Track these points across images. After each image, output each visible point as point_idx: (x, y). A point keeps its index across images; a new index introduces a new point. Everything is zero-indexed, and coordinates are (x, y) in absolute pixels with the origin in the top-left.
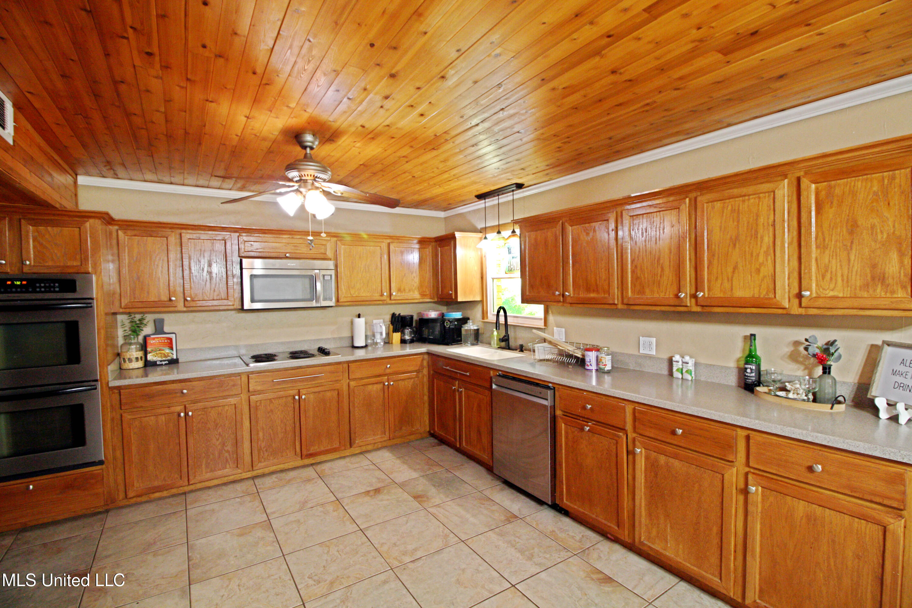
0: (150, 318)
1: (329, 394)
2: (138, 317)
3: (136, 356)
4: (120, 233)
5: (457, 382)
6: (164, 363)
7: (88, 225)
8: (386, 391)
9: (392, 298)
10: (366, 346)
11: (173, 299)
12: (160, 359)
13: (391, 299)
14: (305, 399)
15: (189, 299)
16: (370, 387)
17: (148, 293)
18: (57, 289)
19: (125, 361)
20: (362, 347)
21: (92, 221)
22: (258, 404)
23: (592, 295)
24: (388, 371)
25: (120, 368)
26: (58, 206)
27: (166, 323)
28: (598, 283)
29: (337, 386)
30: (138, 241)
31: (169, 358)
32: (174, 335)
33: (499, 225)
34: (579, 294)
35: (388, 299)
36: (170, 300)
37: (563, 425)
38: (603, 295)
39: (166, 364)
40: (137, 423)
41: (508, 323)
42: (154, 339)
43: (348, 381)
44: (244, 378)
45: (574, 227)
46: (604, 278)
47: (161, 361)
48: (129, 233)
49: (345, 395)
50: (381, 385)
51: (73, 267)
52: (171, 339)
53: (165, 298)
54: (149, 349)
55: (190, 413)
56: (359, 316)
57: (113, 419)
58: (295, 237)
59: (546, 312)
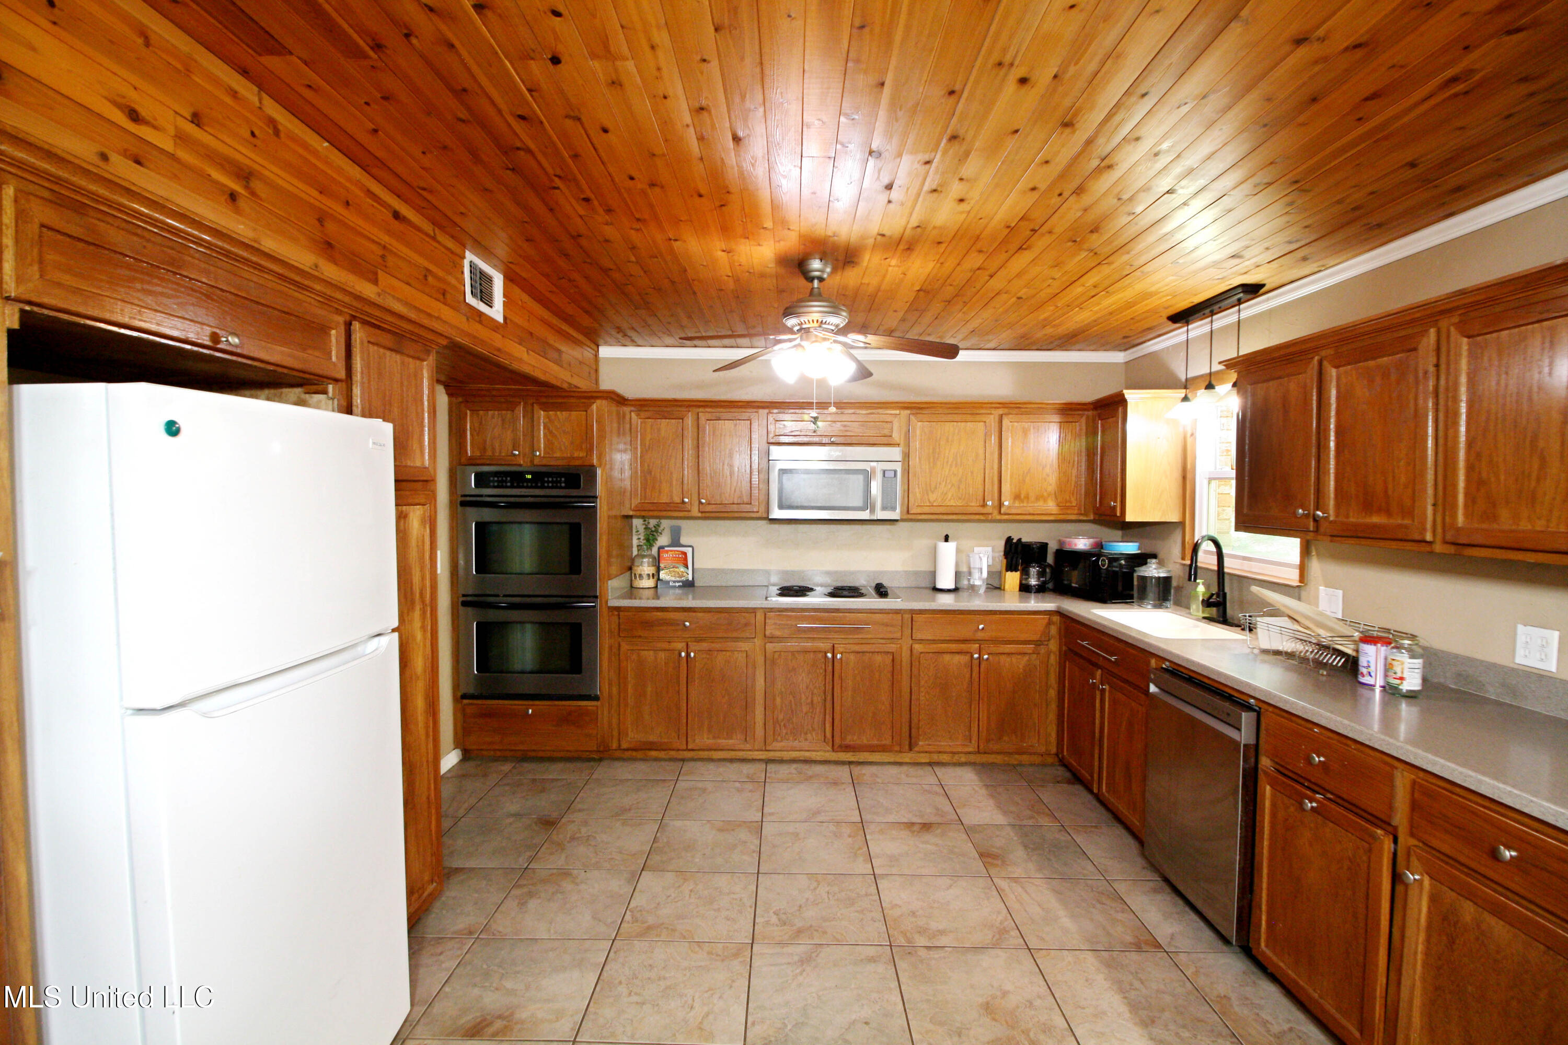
0: (665, 523)
1: (878, 658)
2: (653, 522)
3: (647, 572)
4: (633, 414)
5: (1099, 672)
6: (677, 584)
7: (594, 407)
8: (976, 669)
9: (1003, 510)
10: (956, 590)
11: (686, 500)
12: (673, 579)
13: (1000, 512)
14: (841, 659)
15: (703, 501)
16: (947, 657)
17: (660, 492)
18: (563, 485)
19: (635, 578)
20: (949, 591)
21: (599, 402)
22: (776, 656)
23: (1376, 519)
24: (980, 635)
25: (632, 587)
26: (565, 386)
27: (683, 532)
28: (1390, 492)
29: (892, 647)
30: (652, 426)
31: (684, 579)
32: (690, 549)
33: (1210, 374)
34: (1347, 517)
35: (996, 512)
36: (683, 502)
37: (1268, 788)
38: (1400, 521)
39: (679, 586)
40: (634, 657)
41: (1226, 570)
42: (667, 552)
43: (911, 642)
44: (760, 617)
45: (1342, 369)
46: (1403, 480)
47: (674, 582)
48: (643, 414)
49: (904, 664)
50: (967, 657)
51: (578, 458)
52: (685, 554)
53: (677, 499)
54: (662, 565)
55: (692, 654)
56: (946, 539)
57: (611, 648)
58: (846, 411)
59: (1306, 551)
